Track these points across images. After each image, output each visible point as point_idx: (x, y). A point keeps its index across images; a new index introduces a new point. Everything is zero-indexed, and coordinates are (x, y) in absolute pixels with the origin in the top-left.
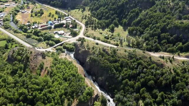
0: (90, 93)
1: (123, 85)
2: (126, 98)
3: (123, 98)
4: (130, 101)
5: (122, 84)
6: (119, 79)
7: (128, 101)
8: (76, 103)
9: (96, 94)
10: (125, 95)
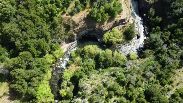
0: (113, 10)
1: (176, 25)
2: (167, 47)
3: (163, 44)
4: (170, 56)
5: (176, 23)
6: (177, 11)
7: (168, 53)
8: (83, 16)
9: (122, 18)
10: (169, 41)
